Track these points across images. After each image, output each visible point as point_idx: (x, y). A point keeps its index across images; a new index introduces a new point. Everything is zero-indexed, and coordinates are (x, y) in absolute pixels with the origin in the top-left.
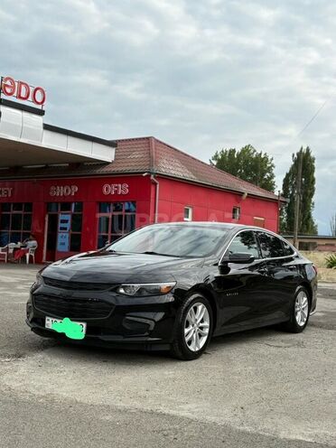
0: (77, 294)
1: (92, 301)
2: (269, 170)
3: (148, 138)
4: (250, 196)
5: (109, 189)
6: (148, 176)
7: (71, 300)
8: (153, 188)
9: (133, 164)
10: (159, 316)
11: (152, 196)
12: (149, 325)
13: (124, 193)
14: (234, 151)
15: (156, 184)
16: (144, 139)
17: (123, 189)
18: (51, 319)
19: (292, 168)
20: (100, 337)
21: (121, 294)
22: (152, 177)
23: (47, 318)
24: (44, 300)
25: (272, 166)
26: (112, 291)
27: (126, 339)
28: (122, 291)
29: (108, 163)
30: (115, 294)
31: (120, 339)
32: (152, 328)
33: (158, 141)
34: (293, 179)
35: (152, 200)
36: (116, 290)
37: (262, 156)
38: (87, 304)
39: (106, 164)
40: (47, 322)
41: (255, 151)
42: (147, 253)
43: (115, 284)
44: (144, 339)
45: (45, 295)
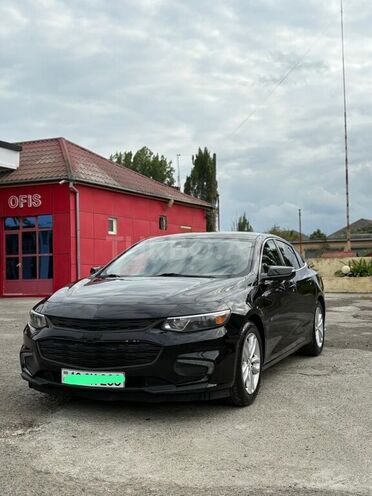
0: (108, 336)
1: (131, 343)
2: (169, 174)
3: (57, 140)
4: (177, 203)
5: (17, 202)
6: (66, 184)
7: (100, 344)
8: (72, 198)
9: (44, 170)
10: (214, 355)
11: (72, 207)
12: (207, 368)
13: (36, 205)
14: (130, 154)
15: (75, 193)
16: (52, 140)
17: (34, 201)
18: (70, 372)
19: (193, 172)
20: (146, 389)
21: (167, 331)
22: (71, 185)
23: (63, 371)
24: (57, 347)
25: (172, 169)
26: (155, 327)
27: (180, 389)
28: (167, 327)
29: (12, 170)
30: (158, 332)
31: (173, 389)
32: (210, 371)
33: (69, 143)
34: (194, 184)
35: (72, 213)
36: (160, 326)
37: (160, 159)
38: (121, 347)
39: (9, 171)
40: (63, 375)
41: (151, 154)
42: (165, 275)
43: (158, 319)
44: (203, 386)
45: (56, 341)
